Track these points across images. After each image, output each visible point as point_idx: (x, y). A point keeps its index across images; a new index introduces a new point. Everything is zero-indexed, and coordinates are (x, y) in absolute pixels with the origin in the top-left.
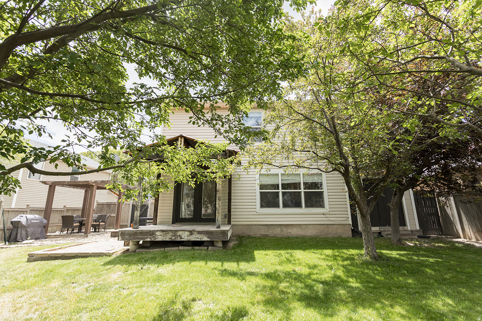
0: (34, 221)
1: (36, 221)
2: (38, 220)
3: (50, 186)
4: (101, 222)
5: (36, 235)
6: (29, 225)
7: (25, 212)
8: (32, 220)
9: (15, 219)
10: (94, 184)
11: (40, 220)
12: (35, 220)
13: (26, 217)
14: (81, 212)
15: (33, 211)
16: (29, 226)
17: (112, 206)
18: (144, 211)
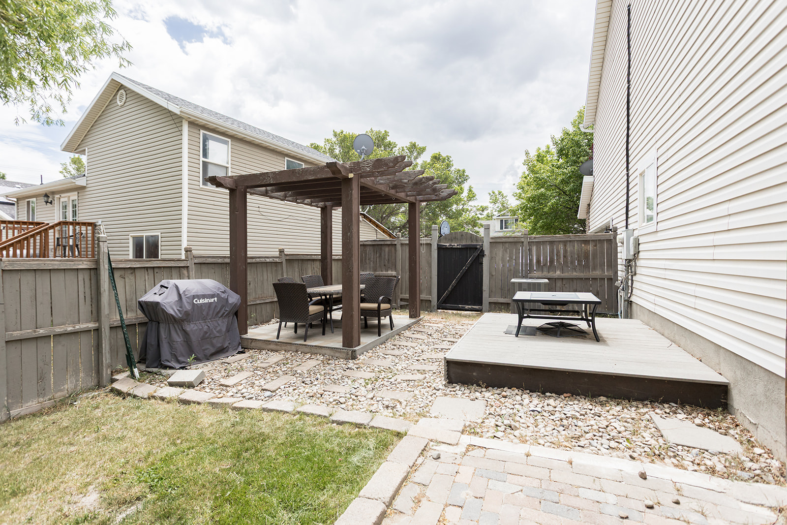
0: (202, 301)
1: (206, 301)
2: (212, 296)
3: (232, 191)
4: (383, 302)
5: (214, 341)
6: (187, 314)
7: (185, 272)
8: (194, 297)
9: (149, 297)
10: (351, 176)
11: (218, 296)
12: (204, 296)
13: (177, 287)
14: (318, 265)
15: (205, 269)
16: (187, 317)
17: (387, 249)
18: (472, 265)
